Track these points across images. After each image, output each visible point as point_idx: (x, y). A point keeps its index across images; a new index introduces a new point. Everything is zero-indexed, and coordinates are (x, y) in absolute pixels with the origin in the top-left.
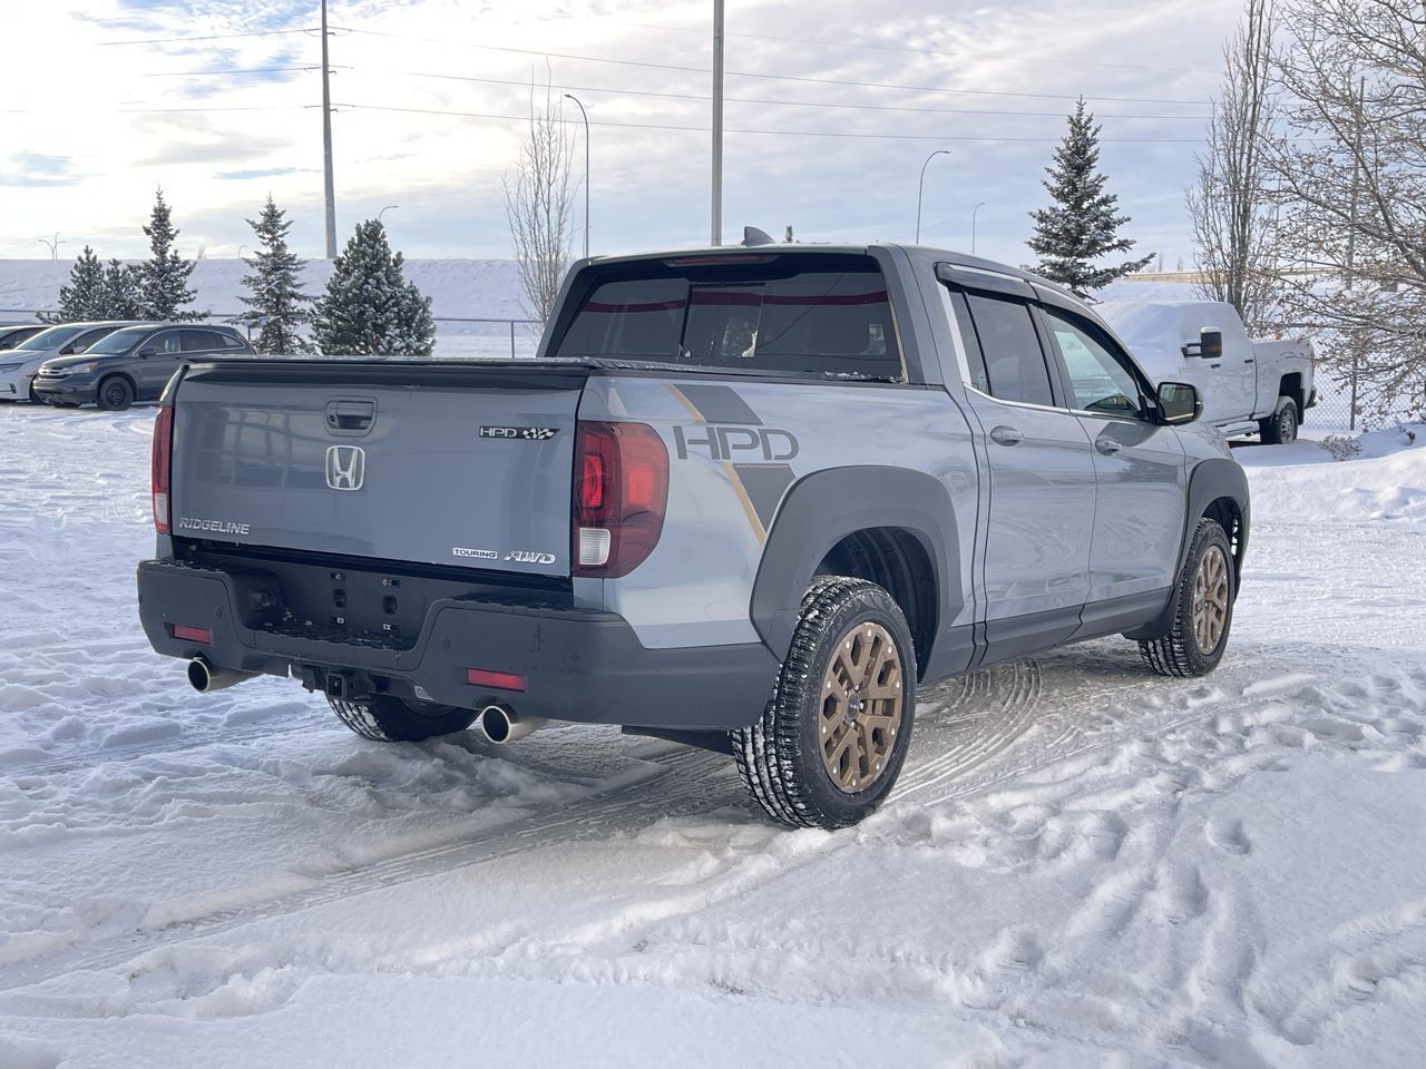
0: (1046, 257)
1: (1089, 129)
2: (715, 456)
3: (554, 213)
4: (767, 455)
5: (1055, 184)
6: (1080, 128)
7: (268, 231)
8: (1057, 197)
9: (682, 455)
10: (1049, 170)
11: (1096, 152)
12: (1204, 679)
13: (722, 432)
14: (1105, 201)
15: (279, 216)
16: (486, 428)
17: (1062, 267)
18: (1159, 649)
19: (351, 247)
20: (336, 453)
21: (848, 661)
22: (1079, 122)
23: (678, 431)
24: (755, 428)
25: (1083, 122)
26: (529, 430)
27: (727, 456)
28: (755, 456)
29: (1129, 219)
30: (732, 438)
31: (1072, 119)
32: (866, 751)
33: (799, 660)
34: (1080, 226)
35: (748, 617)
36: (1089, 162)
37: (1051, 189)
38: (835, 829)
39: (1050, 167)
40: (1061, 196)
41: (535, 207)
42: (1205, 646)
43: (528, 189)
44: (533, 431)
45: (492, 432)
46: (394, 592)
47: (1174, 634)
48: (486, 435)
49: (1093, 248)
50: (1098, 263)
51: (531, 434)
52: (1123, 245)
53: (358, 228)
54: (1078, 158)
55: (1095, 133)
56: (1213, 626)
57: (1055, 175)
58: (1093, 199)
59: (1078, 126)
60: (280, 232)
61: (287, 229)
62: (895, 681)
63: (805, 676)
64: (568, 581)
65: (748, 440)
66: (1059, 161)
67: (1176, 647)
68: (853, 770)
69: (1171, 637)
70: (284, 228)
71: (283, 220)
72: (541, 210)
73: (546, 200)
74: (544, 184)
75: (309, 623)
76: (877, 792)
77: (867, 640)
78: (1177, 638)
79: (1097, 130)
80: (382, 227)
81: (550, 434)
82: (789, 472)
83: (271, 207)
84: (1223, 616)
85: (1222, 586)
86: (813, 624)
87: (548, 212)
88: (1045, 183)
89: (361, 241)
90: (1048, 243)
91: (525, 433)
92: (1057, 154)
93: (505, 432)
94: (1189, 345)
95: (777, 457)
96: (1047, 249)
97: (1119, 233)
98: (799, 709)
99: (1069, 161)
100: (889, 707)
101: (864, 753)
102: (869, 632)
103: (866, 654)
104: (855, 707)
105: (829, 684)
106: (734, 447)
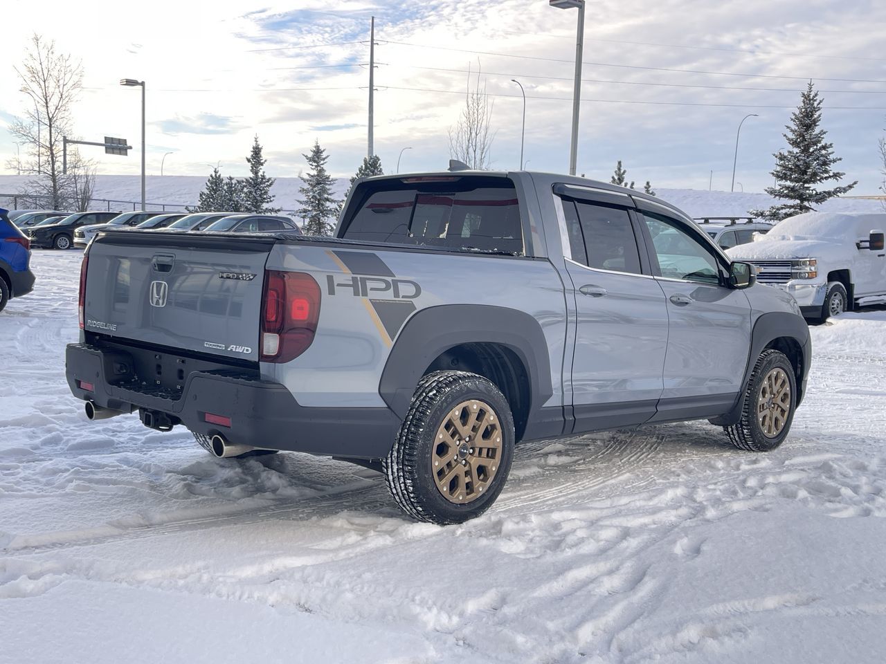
0: (783, 182)
1: (815, 101)
2: (356, 293)
3: (479, 152)
4: (396, 294)
5: (791, 136)
6: (810, 100)
7: (315, 161)
8: (792, 144)
9: (332, 292)
10: (788, 127)
11: (819, 116)
12: (766, 453)
13: (364, 281)
14: (824, 148)
15: (322, 152)
17: (793, 189)
18: (735, 432)
19: (360, 172)
20: (155, 284)
21: (458, 423)
22: (809, 96)
23: (330, 279)
24: (389, 279)
25: (811, 96)
26: (242, 275)
27: (365, 294)
28: (389, 295)
29: (840, 159)
30: (370, 285)
31: (804, 94)
32: (472, 478)
33: (420, 420)
34: (806, 163)
35: (378, 391)
36: (815, 122)
37: (788, 139)
38: (446, 524)
39: (789, 126)
40: (795, 143)
41: (468, 147)
42: (769, 431)
43: (464, 137)
44: (244, 275)
45: (225, 275)
46: (181, 366)
47: (744, 423)
48: (222, 277)
49: (814, 178)
50: (818, 187)
51: (243, 277)
52: (836, 176)
53: (365, 161)
54: (807, 119)
55: (819, 103)
56: (776, 420)
57: (792, 131)
58: (817, 146)
59: (808, 99)
60: (322, 162)
61: (326, 160)
62: (497, 438)
63: (421, 430)
65: (383, 285)
66: (794, 121)
67: (745, 431)
68: (461, 489)
69: (742, 425)
70: (324, 159)
71: (324, 155)
72: (471, 150)
73: (474, 144)
74: (474, 134)
75: (144, 383)
76: (478, 504)
77: (472, 411)
78: (746, 425)
79: (821, 102)
80: (379, 160)
82: (412, 307)
83: (317, 147)
84: (786, 414)
85: (785, 395)
86: (431, 398)
87: (475, 151)
88: (785, 135)
89: (366, 168)
90: (785, 174)
91: (240, 276)
92: (793, 117)
93: (231, 275)
94: (861, 242)
95: (403, 297)
96: (784, 177)
97: (833, 168)
98: (417, 449)
99: (801, 121)
100: (491, 453)
101: (470, 480)
102: (475, 406)
103: (472, 420)
104: (465, 451)
105: (441, 436)
106: (372, 289)
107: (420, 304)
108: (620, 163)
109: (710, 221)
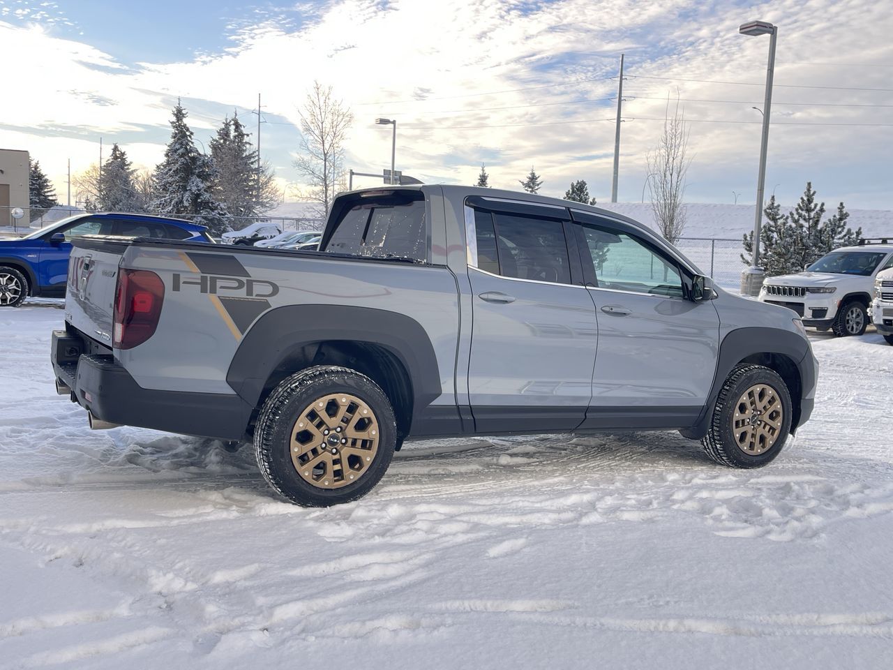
2: (204, 290)
3: (675, 175)
4: (250, 292)
7: (530, 187)
9: (176, 287)
12: (745, 470)
13: (213, 281)
15: (536, 179)
18: (710, 446)
19: (567, 195)
21: (323, 415)
23: (176, 278)
24: (244, 279)
27: (213, 291)
28: (242, 294)
30: (219, 283)
32: (342, 467)
33: (278, 409)
35: (225, 379)
38: (309, 507)
41: (665, 171)
42: (751, 449)
43: (662, 161)
47: (716, 437)
53: (572, 185)
56: (763, 437)
60: (537, 187)
61: (540, 186)
62: (373, 432)
63: (277, 417)
65: (236, 284)
67: (718, 446)
68: (330, 475)
69: (715, 440)
70: (538, 185)
71: (538, 181)
72: (668, 174)
73: (671, 168)
74: (671, 159)
76: (347, 491)
77: (340, 403)
78: (718, 440)
80: (586, 184)
82: (267, 305)
83: (533, 174)
84: (777, 433)
85: (775, 413)
86: (292, 390)
87: (671, 175)
89: (573, 192)
95: (257, 295)
98: (272, 435)
100: (366, 444)
101: (340, 468)
102: (344, 400)
103: (342, 412)
104: (336, 441)
105: (302, 424)
106: (222, 287)
107: (275, 303)
108: (809, 184)
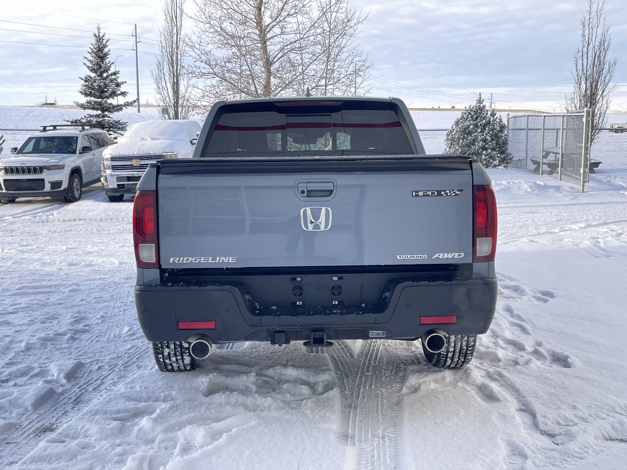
0: (88, 98)
1: (103, 40)
5: (89, 64)
6: (100, 39)
8: (91, 71)
10: (86, 58)
11: (109, 51)
14: (114, 74)
16: (418, 192)
17: (100, 104)
20: (309, 211)
22: (99, 36)
25: (101, 36)
26: (445, 191)
29: (125, 82)
31: (95, 35)
34: (105, 84)
36: (106, 55)
37: (88, 67)
39: (87, 57)
40: (93, 70)
44: (448, 191)
45: (421, 194)
48: (416, 196)
49: (113, 94)
50: (113, 101)
51: (447, 194)
52: (123, 94)
54: (100, 54)
55: (106, 42)
57: (89, 61)
58: (108, 72)
59: (99, 39)
64: (470, 266)
66: (90, 54)
75: (274, 308)
79: (107, 41)
81: (458, 193)
88: (85, 64)
90: (91, 92)
91: (443, 193)
92: (90, 51)
93: (429, 193)
94: (193, 140)
96: (90, 95)
97: (123, 88)
99: (96, 54)
109: (57, 128)
